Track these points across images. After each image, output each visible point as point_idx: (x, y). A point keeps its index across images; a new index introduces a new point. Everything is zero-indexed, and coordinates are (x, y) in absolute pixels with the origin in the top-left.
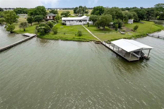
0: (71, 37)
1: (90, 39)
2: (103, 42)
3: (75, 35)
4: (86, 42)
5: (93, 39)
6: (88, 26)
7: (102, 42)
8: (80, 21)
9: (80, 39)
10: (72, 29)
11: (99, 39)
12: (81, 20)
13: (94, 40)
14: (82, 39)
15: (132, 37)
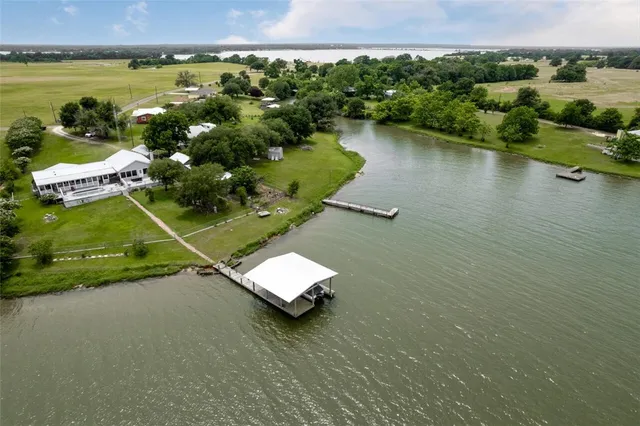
0: (114, 268)
1: (178, 262)
2: (222, 266)
3: (126, 254)
4: (169, 275)
5: (188, 262)
6: (152, 200)
7: (216, 266)
8: (114, 178)
9: (148, 268)
10: (95, 221)
11: (206, 258)
12: (115, 174)
13: (193, 261)
14: (155, 266)
15: (289, 225)
